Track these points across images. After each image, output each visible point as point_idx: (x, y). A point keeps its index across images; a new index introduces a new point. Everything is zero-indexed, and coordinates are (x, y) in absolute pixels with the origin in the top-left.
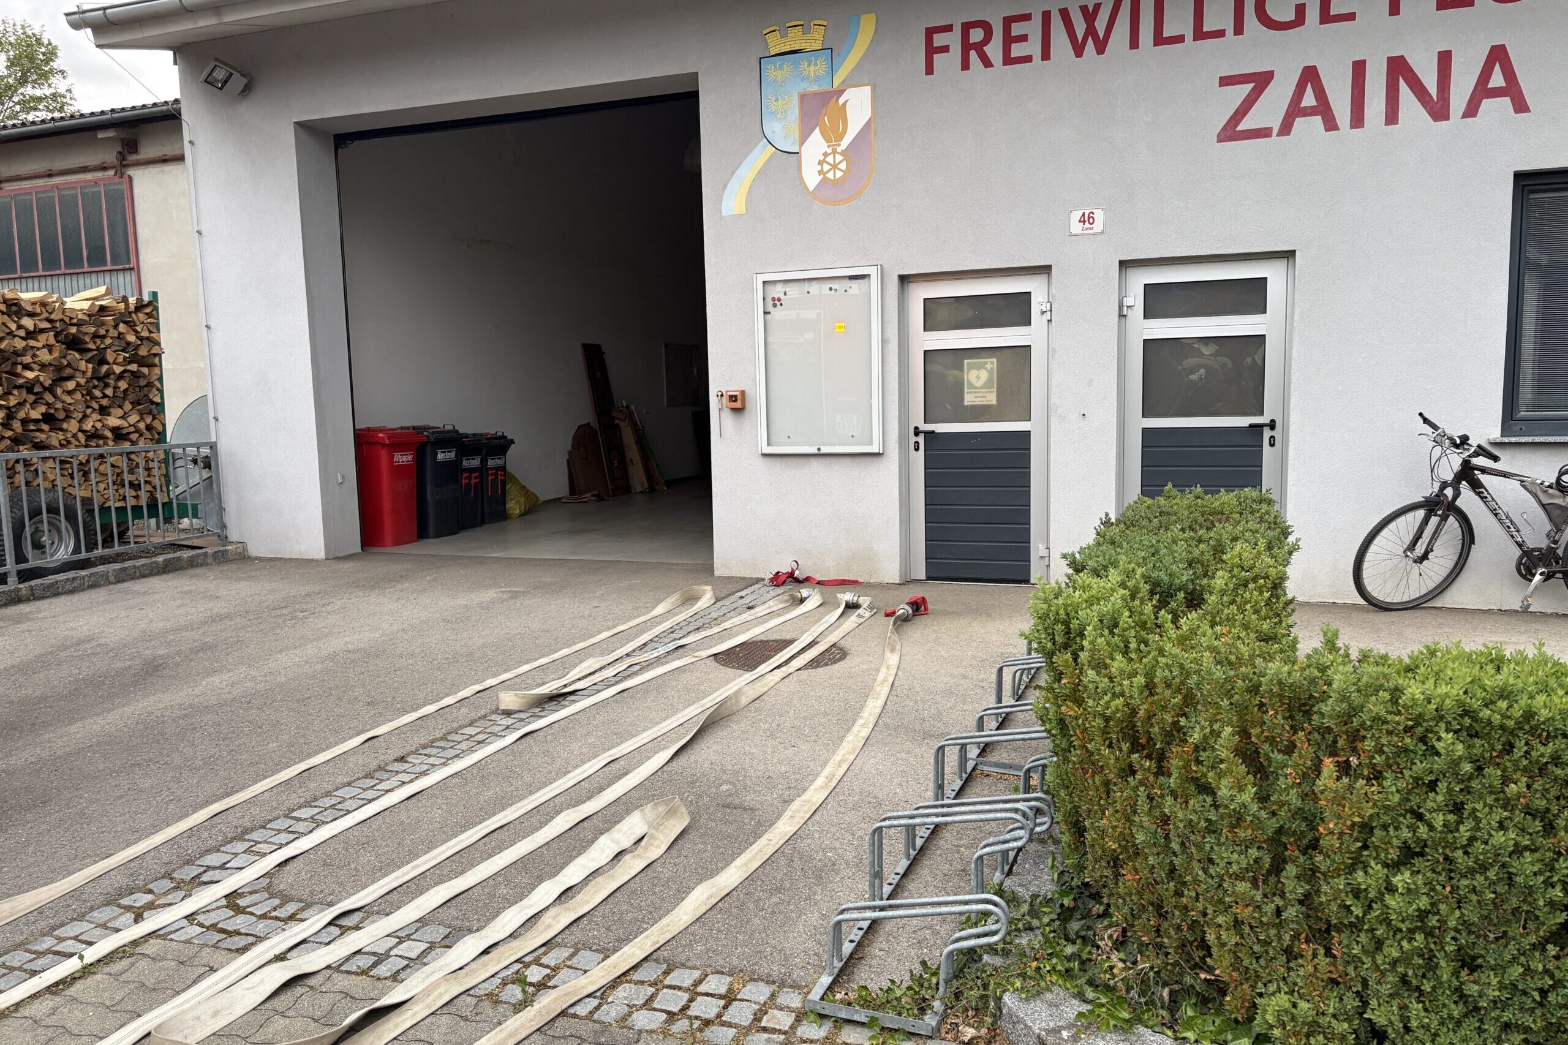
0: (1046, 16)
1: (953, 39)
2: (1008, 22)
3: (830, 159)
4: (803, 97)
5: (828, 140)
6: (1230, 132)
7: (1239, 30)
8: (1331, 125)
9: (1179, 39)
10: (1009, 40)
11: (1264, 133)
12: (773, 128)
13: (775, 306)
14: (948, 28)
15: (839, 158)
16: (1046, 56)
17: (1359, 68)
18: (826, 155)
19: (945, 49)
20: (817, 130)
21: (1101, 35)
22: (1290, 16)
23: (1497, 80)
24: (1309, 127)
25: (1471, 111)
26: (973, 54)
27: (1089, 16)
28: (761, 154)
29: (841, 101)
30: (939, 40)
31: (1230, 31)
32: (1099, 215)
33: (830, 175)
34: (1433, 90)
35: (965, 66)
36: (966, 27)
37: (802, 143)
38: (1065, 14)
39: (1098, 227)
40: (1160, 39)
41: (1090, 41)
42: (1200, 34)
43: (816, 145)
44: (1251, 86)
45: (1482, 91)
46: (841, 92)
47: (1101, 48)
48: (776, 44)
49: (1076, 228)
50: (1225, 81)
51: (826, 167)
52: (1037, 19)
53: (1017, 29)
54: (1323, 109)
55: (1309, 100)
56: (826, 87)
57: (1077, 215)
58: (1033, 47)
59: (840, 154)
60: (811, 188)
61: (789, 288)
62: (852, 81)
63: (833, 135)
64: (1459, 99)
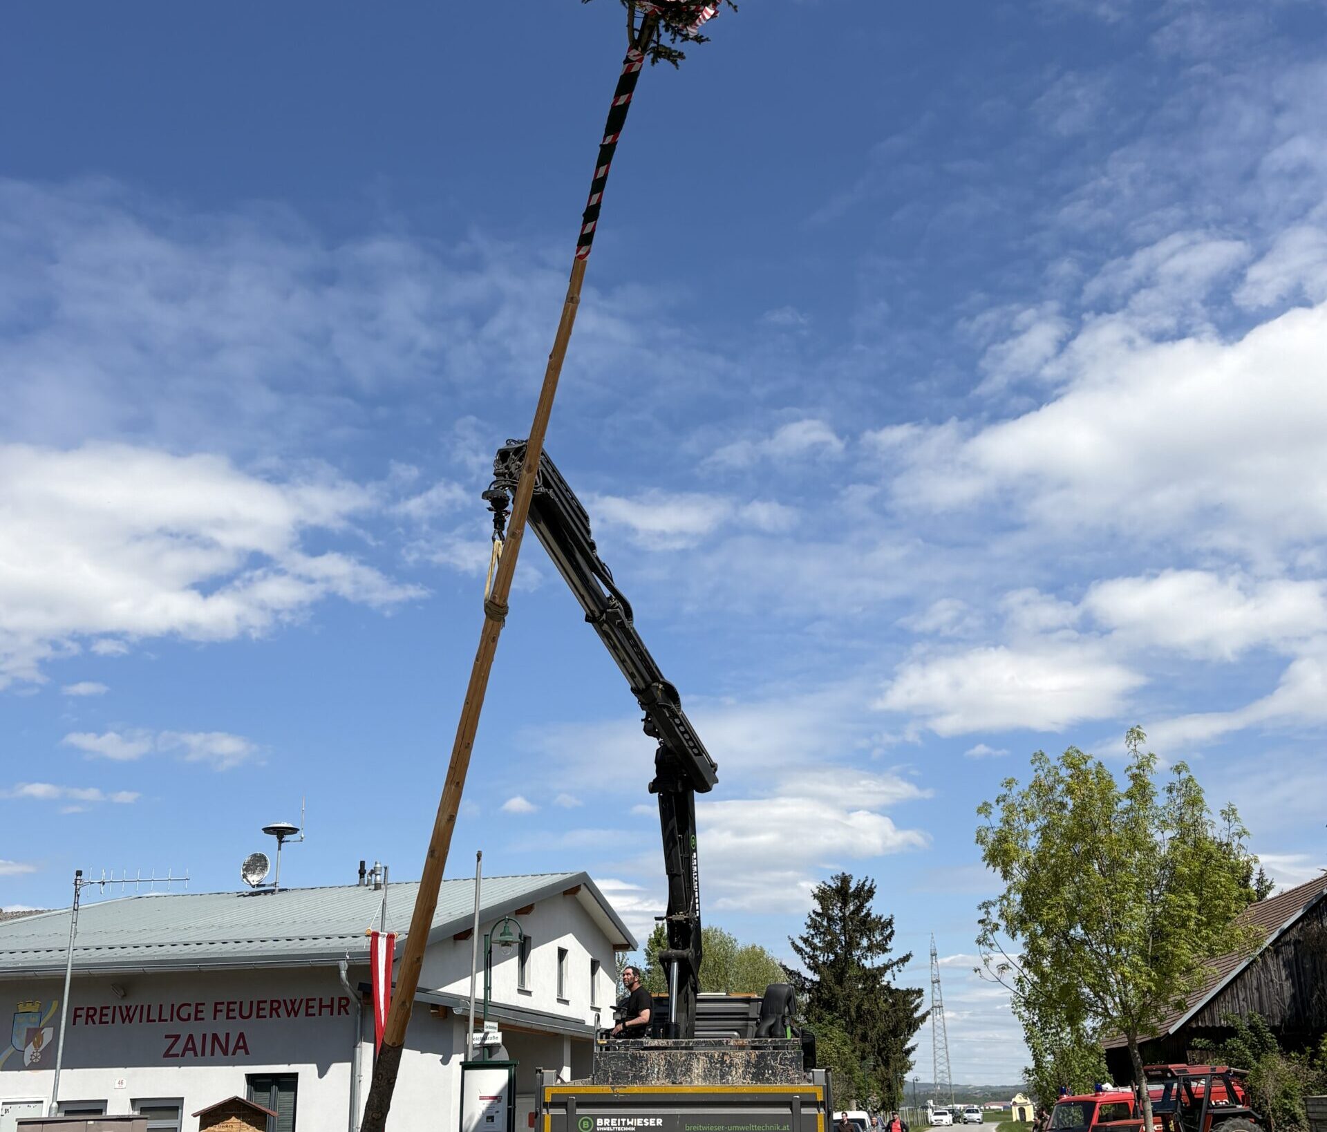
0: (115, 1008)
1: (83, 1013)
2: (102, 1008)
3: (35, 1054)
4: (28, 1029)
5: (35, 1047)
6: (167, 1055)
7: (172, 1020)
8: (196, 1055)
9: (154, 1021)
10: (102, 1015)
11: (177, 1055)
12: (16, 1041)
13: (6, 1113)
14: (82, 1009)
15: (38, 1054)
16: (113, 1022)
17: (204, 1036)
18: (34, 1053)
19: (80, 1016)
20: (32, 1043)
21: (131, 1016)
22: (186, 1017)
23: (241, 1044)
24: (190, 1054)
25: (234, 1053)
26: (90, 1019)
27: (128, 1010)
28: (10, 1051)
29: (42, 1032)
30: (79, 1013)
31: (169, 1020)
32: (125, 1082)
33: (34, 1061)
34: (224, 1045)
35: (87, 1023)
36: (89, 1009)
37: (26, 1047)
38: (120, 1007)
39: (124, 1086)
40: (149, 1020)
41: (128, 1018)
42: (160, 1020)
43: (30, 1049)
44: (174, 1039)
45: (237, 1047)
46: (43, 1029)
47: (131, 1021)
48: (21, 1008)
49: (117, 1086)
50: (167, 1037)
51: (33, 1057)
52: (112, 1008)
53: (105, 1011)
54: (194, 1049)
55: (190, 1045)
56: (37, 1027)
57: (117, 1082)
58: (109, 1019)
59: (40, 1052)
60: (27, 1065)
61: (12, 1106)
62: (47, 1025)
63: (37, 1045)
64: (231, 1050)
